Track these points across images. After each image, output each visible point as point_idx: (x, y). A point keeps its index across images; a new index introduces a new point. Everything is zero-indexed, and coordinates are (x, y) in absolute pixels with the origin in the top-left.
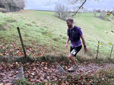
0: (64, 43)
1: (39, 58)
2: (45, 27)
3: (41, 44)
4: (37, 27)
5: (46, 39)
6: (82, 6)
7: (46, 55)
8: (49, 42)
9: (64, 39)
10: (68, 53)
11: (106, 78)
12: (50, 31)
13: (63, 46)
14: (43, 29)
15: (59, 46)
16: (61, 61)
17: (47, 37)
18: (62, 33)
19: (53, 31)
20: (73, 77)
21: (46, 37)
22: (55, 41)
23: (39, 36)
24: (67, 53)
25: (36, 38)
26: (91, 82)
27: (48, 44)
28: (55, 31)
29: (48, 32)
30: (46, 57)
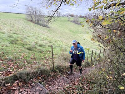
1: (7, 79)
2: (15, 33)
3: (10, 58)
4: (2, 34)
5: (17, 49)
6: (57, 10)
7: (18, 72)
8: (21, 52)
9: (41, 47)
10: (47, 63)
11: (88, 85)
13: (40, 56)
14: (11, 37)
17: (18, 46)
18: (38, 39)
19: (25, 38)
22: (29, 51)
23: (7, 46)
25: (2, 49)
27: (20, 55)
28: (28, 38)
29: (19, 39)
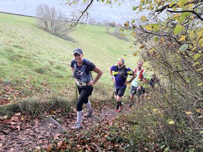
0: (58, 77)
2: (16, 46)
3: (8, 81)
5: (20, 70)
6: (86, 10)
7: (20, 101)
8: (26, 75)
9: (59, 70)
10: (67, 94)
12: (27, 55)
13: (56, 83)
15: (49, 82)
16: (55, 111)
17: (21, 66)
18: (54, 58)
20: (77, 135)
21: (19, 65)
23: (3, 64)
24: (64, 95)
26: (106, 136)
27: (25, 79)
30: (20, 105)
